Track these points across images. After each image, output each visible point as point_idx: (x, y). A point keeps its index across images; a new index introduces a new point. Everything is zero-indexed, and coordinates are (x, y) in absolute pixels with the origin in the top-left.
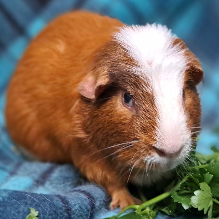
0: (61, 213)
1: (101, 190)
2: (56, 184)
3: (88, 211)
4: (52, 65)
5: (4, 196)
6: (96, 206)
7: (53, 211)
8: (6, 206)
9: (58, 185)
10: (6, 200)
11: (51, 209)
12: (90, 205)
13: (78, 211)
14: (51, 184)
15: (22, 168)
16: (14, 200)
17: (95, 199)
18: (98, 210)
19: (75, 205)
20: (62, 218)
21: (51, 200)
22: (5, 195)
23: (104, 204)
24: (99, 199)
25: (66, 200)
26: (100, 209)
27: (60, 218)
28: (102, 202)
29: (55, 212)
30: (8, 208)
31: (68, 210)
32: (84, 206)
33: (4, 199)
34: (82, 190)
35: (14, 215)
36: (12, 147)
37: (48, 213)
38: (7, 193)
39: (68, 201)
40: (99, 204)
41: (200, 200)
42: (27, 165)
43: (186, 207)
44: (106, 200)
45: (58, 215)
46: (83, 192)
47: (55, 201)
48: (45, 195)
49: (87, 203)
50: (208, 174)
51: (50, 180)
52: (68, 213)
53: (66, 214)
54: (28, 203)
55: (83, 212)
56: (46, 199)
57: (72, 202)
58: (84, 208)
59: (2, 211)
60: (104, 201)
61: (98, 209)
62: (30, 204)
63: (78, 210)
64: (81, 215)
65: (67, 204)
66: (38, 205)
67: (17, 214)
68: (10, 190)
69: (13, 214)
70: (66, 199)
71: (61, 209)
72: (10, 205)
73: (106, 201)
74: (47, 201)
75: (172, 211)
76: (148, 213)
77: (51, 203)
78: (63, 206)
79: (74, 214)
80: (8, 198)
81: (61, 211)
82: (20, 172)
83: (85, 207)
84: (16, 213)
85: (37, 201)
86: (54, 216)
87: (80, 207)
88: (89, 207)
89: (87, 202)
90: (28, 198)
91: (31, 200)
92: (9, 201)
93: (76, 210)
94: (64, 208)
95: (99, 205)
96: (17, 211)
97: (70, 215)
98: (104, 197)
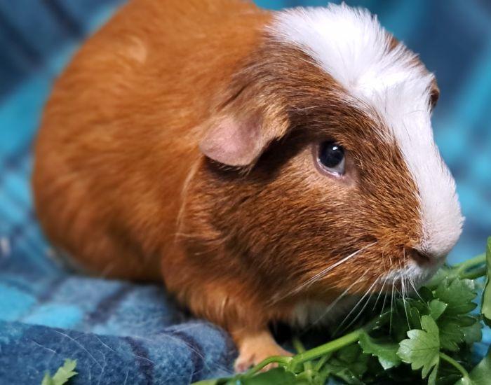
0: (131, 374)
1: (218, 332)
2: (131, 321)
3: (189, 371)
4: (121, 86)
5: (12, 334)
6: (205, 363)
7: (114, 367)
8: (16, 354)
9: (134, 324)
10: (17, 342)
11: (109, 364)
12: (193, 361)
13: (166, 370)
14: (120, 320)
15: (63, 289)
16: (34, 344)
17: (205, 349)
18: (209, 371)
19: (161, 359)
20: (133, 382)
21: (111, 345)
22: (15, 332)
23: (223, 359)
24: (211, 350)
25: (143, 348)
26: (215, 369)
27: (127, 384)
28: (218, 357)
29: (119, 370)
30: (20, 359)
31: (147, 368)
32: (180, 362)
33: (12, 341)
34: (178, 331)
35: (32, 373)
36: (49, 251)
37: (103, 371)
38: (21, 328)
39: (148, 350)
40: (212, 359)
41: (417, 349)
42: (73, 283)
43: (386, 365)
44: (228, 352)
45: (124, 375)
46: (180, 334)
47: (119, 349)
48: (99, 337)
49: (186, 357)
50: (436, 302)
51: (117, 314)
52: (145, 374)
53: (141, 376)
54: (64, 351)
55: (178, 373)
56: (101, 345)
57: (154, 352)
58: (180, 366)
59: (7, 365)
60: (222, 355)
61: (209, 368)
62: (66, 353)
63: (168, 368)
64: (174, 380)
65: (145, 356)
66: (83, 354)
67: (37, 372)
68: (27, 325)
69: (30, 372)
70: (143, 346)
71: (131, 364)
72: (25, 354)
73: (225, 354)
74: (104, 348)
75: (357, 376)
76: (310, 379)
77: (111, 352)
78: (135, 360)
79: (159, 376)
80: (23, 340)
81: (131, 368)
82: (58, 297)
83: (184, 363)
84: (37, 368)
85: (82, 347)
86: (116, 378)
87: (173, 363)
88: (190, 364)
89: (186, 354)
90: (62, 341)
91: (70, 345)
92: (24, 346)
93: (164, 368)
94: (137, 364)
95: (211, 362)
96: (38, 365)
97: (149, 377)
98: (222, 347)
